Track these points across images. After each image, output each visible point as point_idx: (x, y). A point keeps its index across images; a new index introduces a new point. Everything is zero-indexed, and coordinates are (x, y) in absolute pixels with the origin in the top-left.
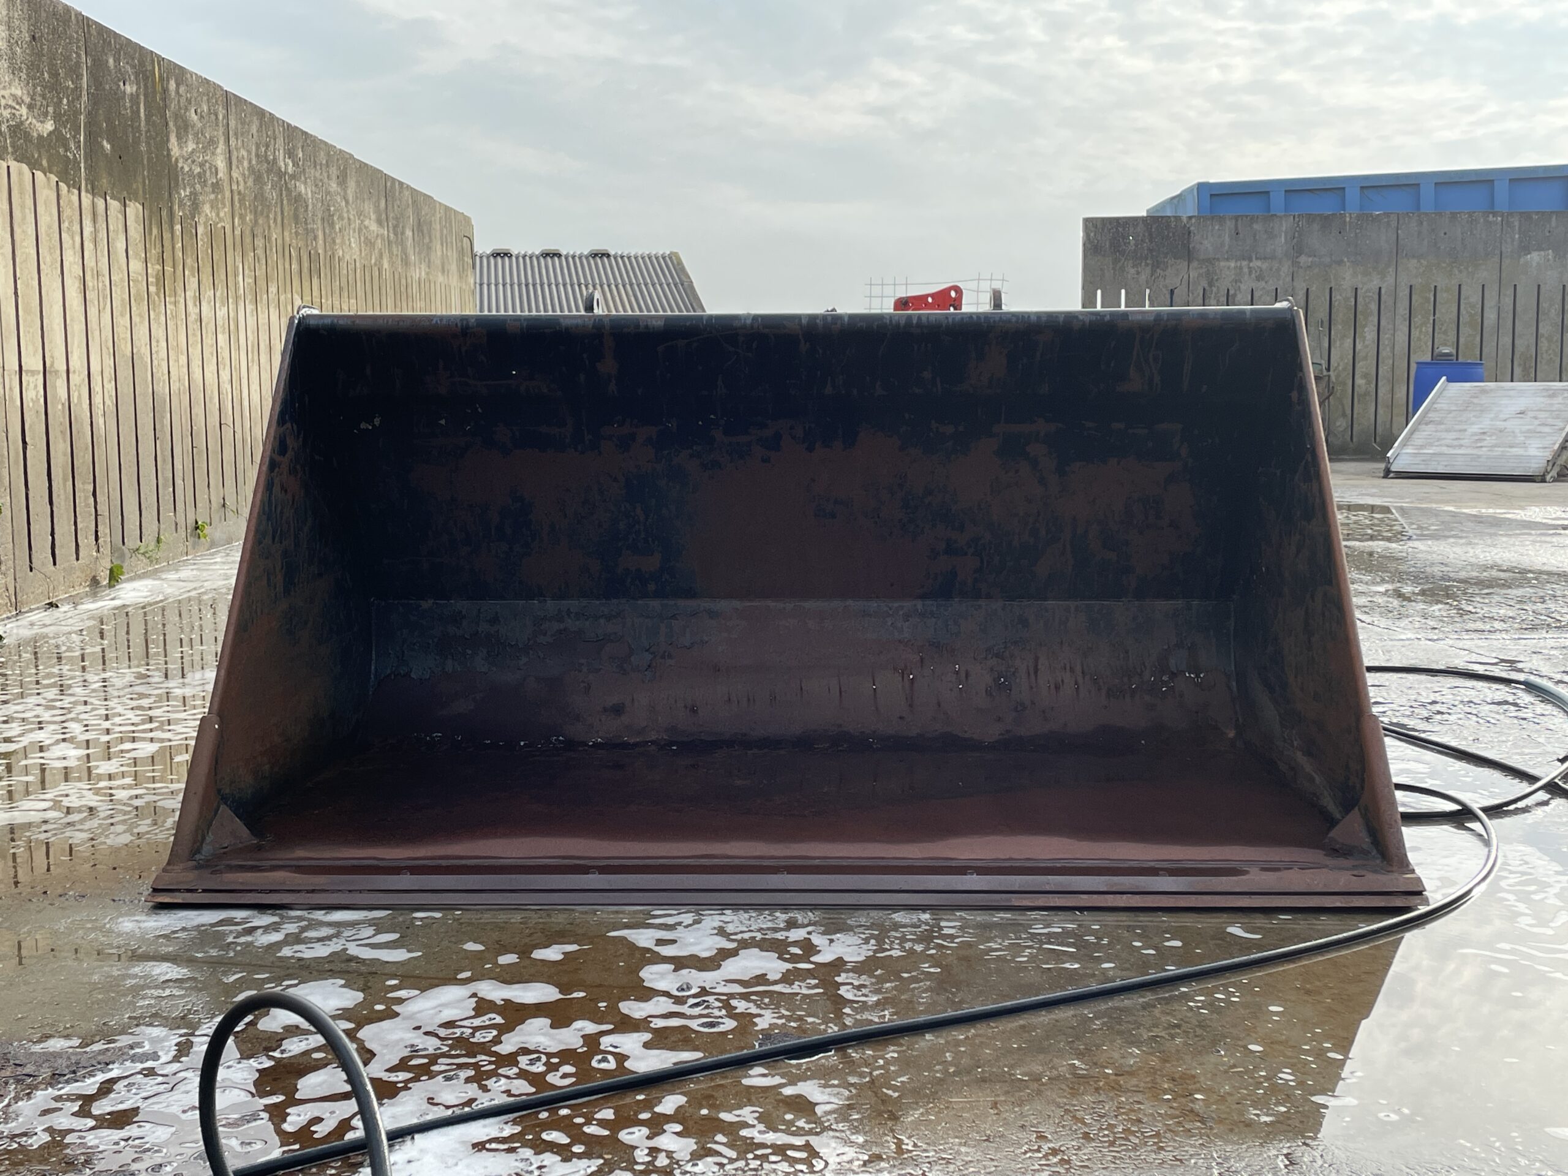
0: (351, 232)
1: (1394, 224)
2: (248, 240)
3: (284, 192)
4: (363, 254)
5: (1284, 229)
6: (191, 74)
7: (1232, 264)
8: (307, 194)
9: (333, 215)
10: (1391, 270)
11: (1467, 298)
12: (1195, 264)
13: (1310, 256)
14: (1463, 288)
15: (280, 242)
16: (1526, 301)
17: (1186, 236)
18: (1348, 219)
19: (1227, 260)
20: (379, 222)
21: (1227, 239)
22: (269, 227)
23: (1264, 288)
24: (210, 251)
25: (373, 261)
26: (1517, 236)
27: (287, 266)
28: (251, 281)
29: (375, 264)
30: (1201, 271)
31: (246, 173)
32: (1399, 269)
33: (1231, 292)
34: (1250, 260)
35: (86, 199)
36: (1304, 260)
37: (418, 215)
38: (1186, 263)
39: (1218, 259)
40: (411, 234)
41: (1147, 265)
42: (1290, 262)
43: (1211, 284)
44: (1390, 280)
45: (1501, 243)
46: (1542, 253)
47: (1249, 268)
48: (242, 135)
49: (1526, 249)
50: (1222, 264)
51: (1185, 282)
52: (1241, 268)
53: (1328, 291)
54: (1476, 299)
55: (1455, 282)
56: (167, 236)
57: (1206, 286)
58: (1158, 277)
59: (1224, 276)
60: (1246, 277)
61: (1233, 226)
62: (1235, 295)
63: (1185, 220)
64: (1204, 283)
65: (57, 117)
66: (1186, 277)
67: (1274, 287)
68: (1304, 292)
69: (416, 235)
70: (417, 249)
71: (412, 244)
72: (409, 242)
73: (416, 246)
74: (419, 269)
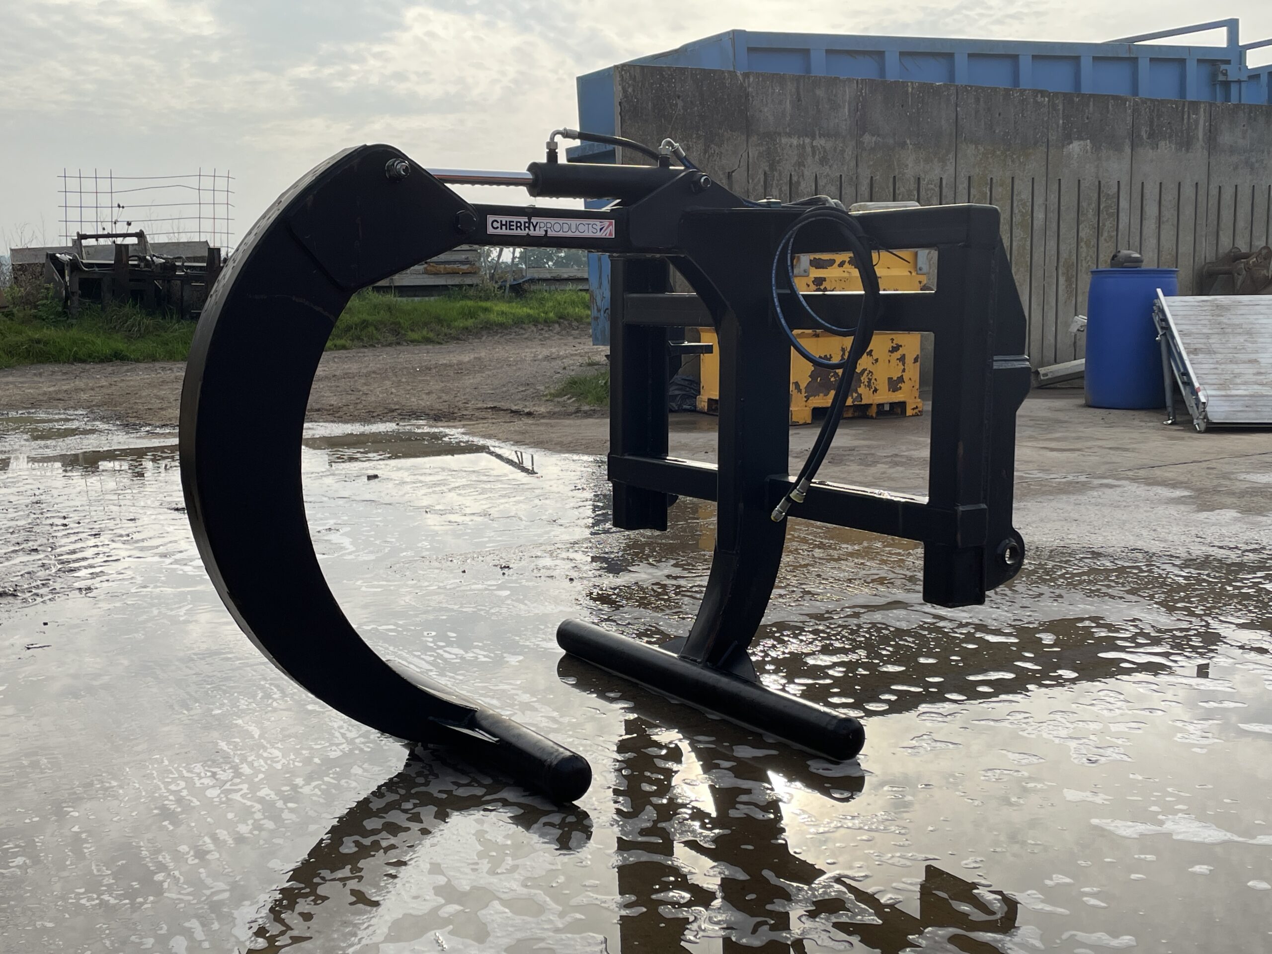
1: (953, 99)
5: (847, 98)
7: (795, 141)
10: (951, 156)
11: (1019, 194)
12: (754, 139)
13: (873, 135)
14: (1016, 182)
16: (1069, 199)
17: (743, 100)
18: (910, 90)
19: (789, 135)
21: (788, 106)
23: (828, 175)
26: (1061, 122)
30: (761, 149)
32: (959, 155)
33: (795, 179)
34: (813, 137)
36: (867, 138)
38: (744, 137)
39: (779, 134)
41: (698, 138)
42: (853, 143)
43: (772, 167)
44: (950, 169)
45: (1047, 129)
46: (1082, 142)
47: (813, 147)
49: (1068, 138)
50: (784, 140)
51: (744, 164)
52: (803, 147)
53: (891, 180)
54: (1026, 195)
55: (1008, 174)
57: (767, 169)
58: (713, 155)
59: (786, 157)
60: (810, 160)
61: (794, 90)
62: (798, 183)
63: (739, 77)
64: (765, 166)
66: (745, 155)
67: (838, 175)
68: (868, 181)
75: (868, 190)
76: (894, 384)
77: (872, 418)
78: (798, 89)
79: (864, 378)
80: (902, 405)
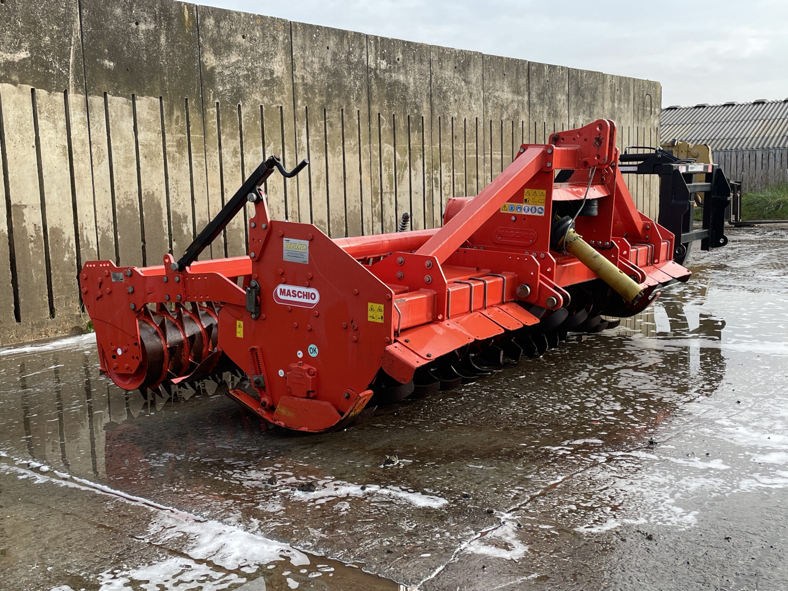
0: (473, 102)
2: (316, 112)
3: (373, 81)
4: (490, 113)
6: (239, 14)
8: (407, 81)
9: (446, 92)
15: (364, 112)
20: (517, 92)
22: (349, 104)
24: (259, 123)
25: (505, 117)
27: (374, 126)
28: (320, 138)
29: (508, 119)
31: (317, 72)
35: (75, 99)
37: (577, 84)
40: (564, 97)
48: (311, 48)
56: (194, 117)
65: (35, 49)
69: (573, 97)
70: (573, 106)
71: (566, 104)
72: (562, 103)
73: (572, 104)
74: (575, 118)
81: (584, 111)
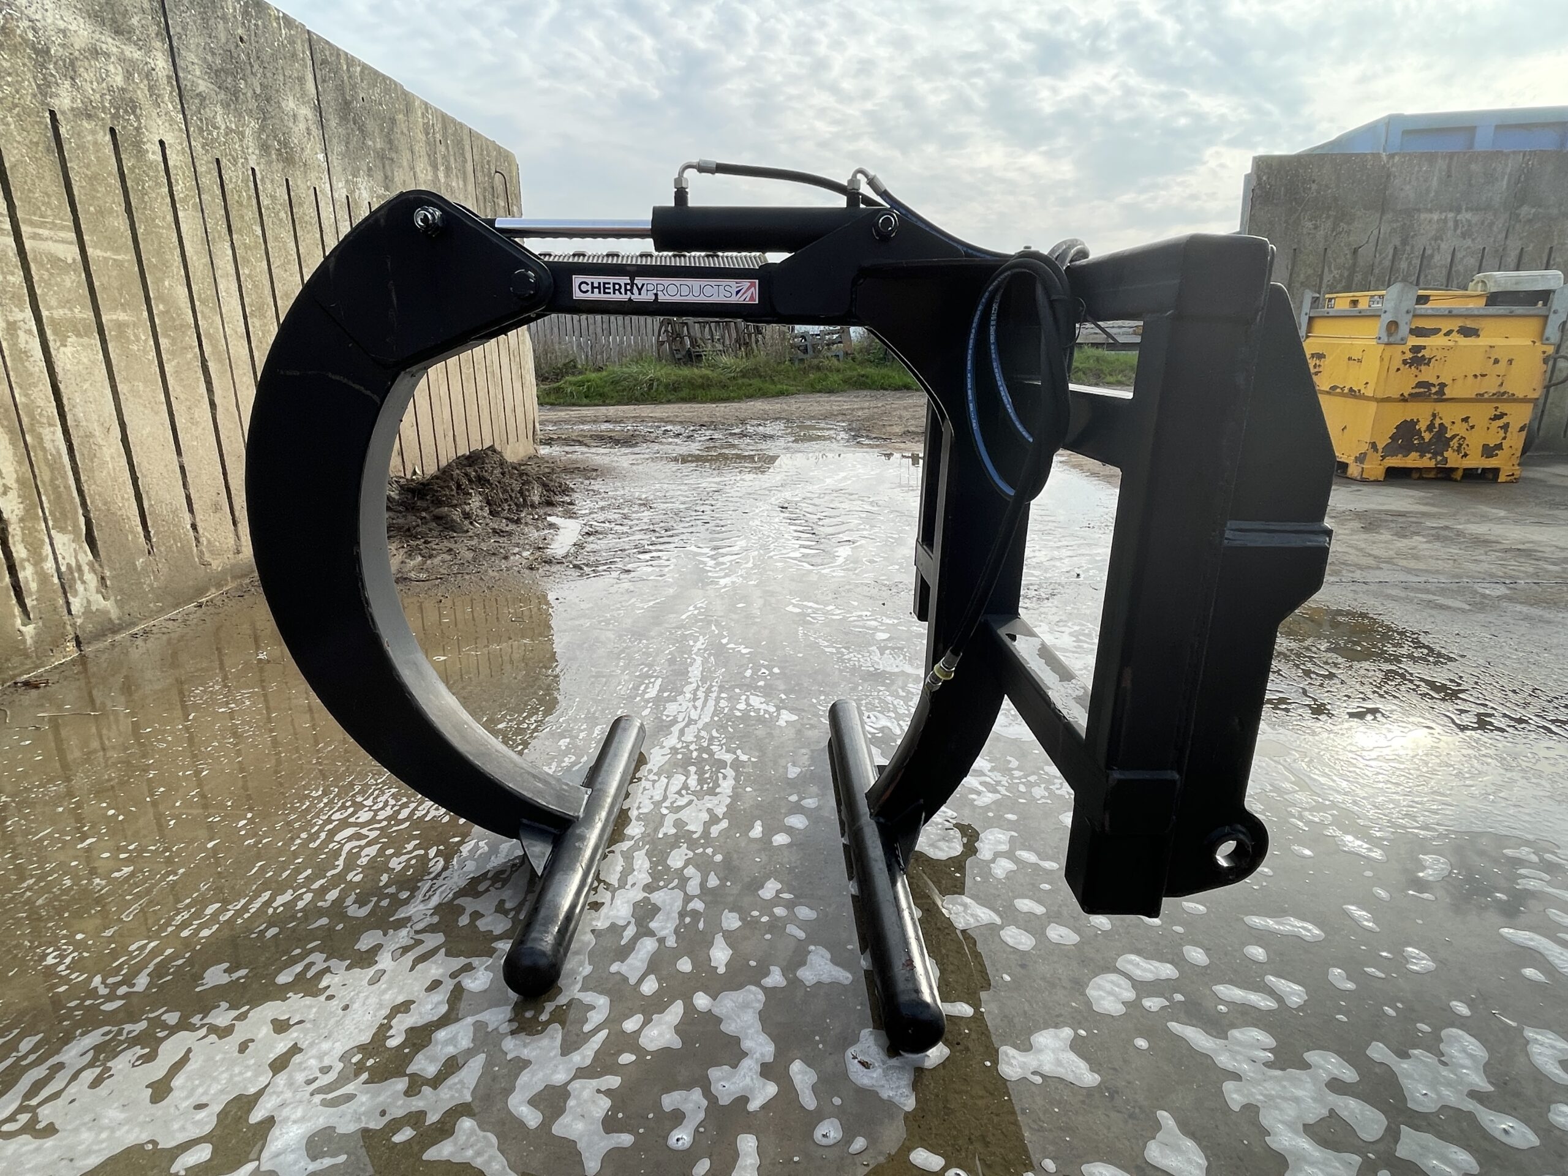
5: (1508, 170)
7: (1435, 217)
12: (1389, 216)
13: (1533, 207)
17: (1384, 180)
19: (1431, 211)
21: (1435, 183)
23: (1469, 247)
30: (1395, 225)
33: (1429, 252)
34: (1458, 211)
36: (1526, 211)
38: (1378, 215)
39: (1419, 210)
40: (306, 112)
41: (1328, 217)
42: (1507, 215)
43: (1404, 242)
47: (1456, 222)
50: (1423, 216)
51: (1373, 240)
52: (1445, 221)
53: (1547, 251)
57: (1398, 243)
58: (1340, 233)
59: (1422, 231)
60: (1450, 233)
61: (1445, 167)
62: (1432, 256)
63: (1384, 158)
64: (1396, 241)
66: (1376, 232)
67: (1481, 247)
68: (1518, 251)
69: (333, 122)
70: (337, 148)
71: (316, 131)
72: (302, 126)
73: (335, 141)
74: (347, 181)
75: (1516, 261)
76: (1489, 451)
77: (1456, 481)
78: (1449, 167)
79: (1454, 443)
80: (1496, 471)
81: (370, 169)
